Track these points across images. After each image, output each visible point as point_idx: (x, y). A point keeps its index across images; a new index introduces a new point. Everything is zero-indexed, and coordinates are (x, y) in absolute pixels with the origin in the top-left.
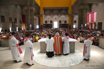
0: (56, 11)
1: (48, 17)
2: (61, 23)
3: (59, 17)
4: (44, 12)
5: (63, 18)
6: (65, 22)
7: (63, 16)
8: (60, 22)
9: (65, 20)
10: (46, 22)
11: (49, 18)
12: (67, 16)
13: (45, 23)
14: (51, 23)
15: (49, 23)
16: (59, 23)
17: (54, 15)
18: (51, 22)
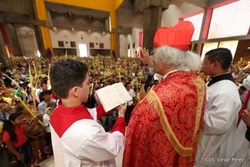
0: (82, 21)
1: (65, 32)
2: (93, 47)
3: (89, 34)
4: (52, 17)
6: (102, 45)
7: (96, 34)
8: (92, 45)
9: (101, 42)
10: (61, 43)
11: (66, 36)
12: (104, 33)
13: (59, 46)
14: (72, 46)
15: (68, 46)
16: (89, 48)
17: (77, 29)
18: (73, 44)
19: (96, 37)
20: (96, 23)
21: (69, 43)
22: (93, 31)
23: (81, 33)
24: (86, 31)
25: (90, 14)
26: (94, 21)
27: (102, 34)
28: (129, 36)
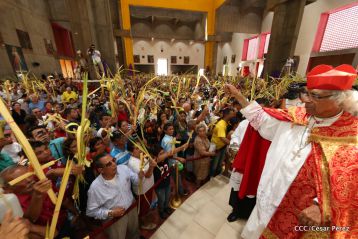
1: (142, 43)
2: (175, 62)
3: (172, 45)
5: (180, 50)
6: (187, 60)
7: (180, 45)
8: (173, 59)
9: (186, 55)
10: (136, 58)
11: (143, 49)
12: (192, 43)
13: (135, 61)
14: (149, 61)
15: (144, 62)
16: (170, 64)
17: (158, 39)
18: (151, 59)
19: (180, 49)
20: (184, 29)
21: (146, 58)
22: (177, 40)
23: (161, 44)
24: (167, 40)
25: (177, 17)
26: (180, 26)
27: (188, 44)
28: (227, 45)
